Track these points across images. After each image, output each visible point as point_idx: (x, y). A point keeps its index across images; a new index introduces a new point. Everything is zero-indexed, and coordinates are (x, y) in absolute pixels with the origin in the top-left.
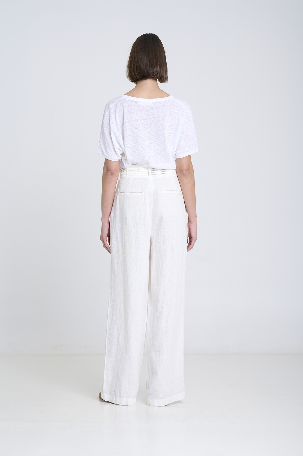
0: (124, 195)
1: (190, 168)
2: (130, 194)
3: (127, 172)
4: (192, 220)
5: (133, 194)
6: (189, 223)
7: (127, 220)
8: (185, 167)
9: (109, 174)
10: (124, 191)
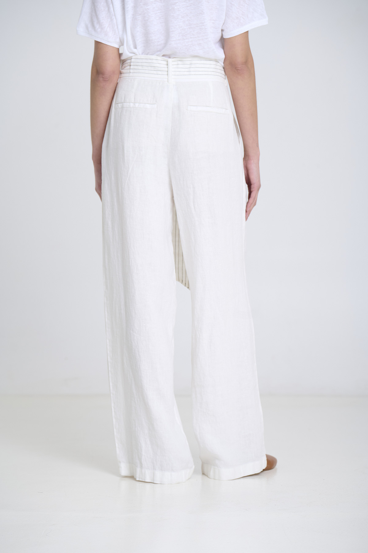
0: (122, 107)
1: (248, 61)
2: (132, 105)
3: (132, 67)
4: (251, 153)
5: (137, 105)
6: (246, 157)
7: (125, 152)
8: (240, 58)
9: (101, 79)
10: (123, 100)
